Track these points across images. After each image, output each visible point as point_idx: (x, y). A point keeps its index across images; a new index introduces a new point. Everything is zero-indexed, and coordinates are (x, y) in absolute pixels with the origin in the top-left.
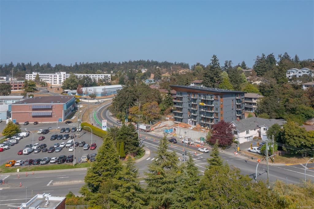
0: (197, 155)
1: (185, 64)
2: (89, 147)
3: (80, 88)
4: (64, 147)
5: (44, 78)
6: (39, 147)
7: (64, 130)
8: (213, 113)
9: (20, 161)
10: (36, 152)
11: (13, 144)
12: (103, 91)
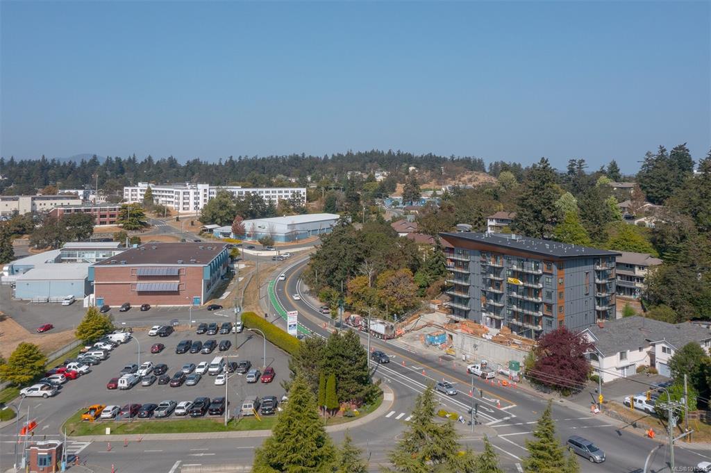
0: (502, 409)
1: (475, 161)
2: (259, 376)
3: (239, 220)
4: (204, 373)
5: (163, 196)
6: (151, 371)
7: (204, 328)
8: (541, 303)
9: (113, 407)
10: (145, 383)
11: (98, 362)
12: (289, 231)
